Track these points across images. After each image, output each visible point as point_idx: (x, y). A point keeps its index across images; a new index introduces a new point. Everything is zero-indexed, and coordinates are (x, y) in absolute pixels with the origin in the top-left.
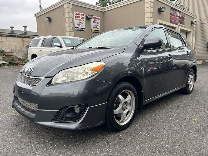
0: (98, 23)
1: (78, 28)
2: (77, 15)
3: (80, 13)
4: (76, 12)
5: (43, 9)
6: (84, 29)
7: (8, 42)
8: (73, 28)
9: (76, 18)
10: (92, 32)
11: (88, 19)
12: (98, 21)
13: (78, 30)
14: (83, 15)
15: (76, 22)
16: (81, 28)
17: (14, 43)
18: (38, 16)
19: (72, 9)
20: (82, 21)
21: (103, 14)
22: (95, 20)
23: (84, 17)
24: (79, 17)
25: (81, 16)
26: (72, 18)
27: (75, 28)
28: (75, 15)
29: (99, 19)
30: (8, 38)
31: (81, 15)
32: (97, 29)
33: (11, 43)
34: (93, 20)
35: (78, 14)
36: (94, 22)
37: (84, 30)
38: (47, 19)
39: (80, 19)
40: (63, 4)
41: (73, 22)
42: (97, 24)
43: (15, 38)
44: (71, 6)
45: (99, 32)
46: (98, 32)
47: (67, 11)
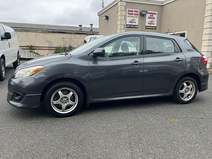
0: (154, 18)
1: (130, 25)
2: (130, 12)
3: (134, 10)
4: (129, 10)
5: (105, 7)
6: (137, 25)
7: (76, 39)
8: (124, 25)
9: (129, 15)
10: (146, 28)
11: (142, 15)
12: (155, 16)
13: (130, 27)
14: (137, 12)
15: (129, 19)
16: (134, 25)
17: (80, 40)
18: (100, 15)
19: (125, 6)
20: (135, 18)
21: (162, 8)
22: (150, 16)
23: (138, 13)
24: (132, 14)
25: (135, 13)
26: (125, 16)
27: (127, 25)
28: (127, 12)
29: (155, 14)
30: (76, 35)
31: (135, 11)
32: (152, 25)
33: (78, 39)
34: (148, 15)
35: (132, 11)
36: (149, 18)
37: (137, 27)
38: (104, 18)
39: (134, 15)
40: (117, 2)
41: (125, 19)
42: (153, 20)
43: (81, 35)
44: (124, 4)
45: (155, 28)
46: (153, 28)
47: (119, 9)
